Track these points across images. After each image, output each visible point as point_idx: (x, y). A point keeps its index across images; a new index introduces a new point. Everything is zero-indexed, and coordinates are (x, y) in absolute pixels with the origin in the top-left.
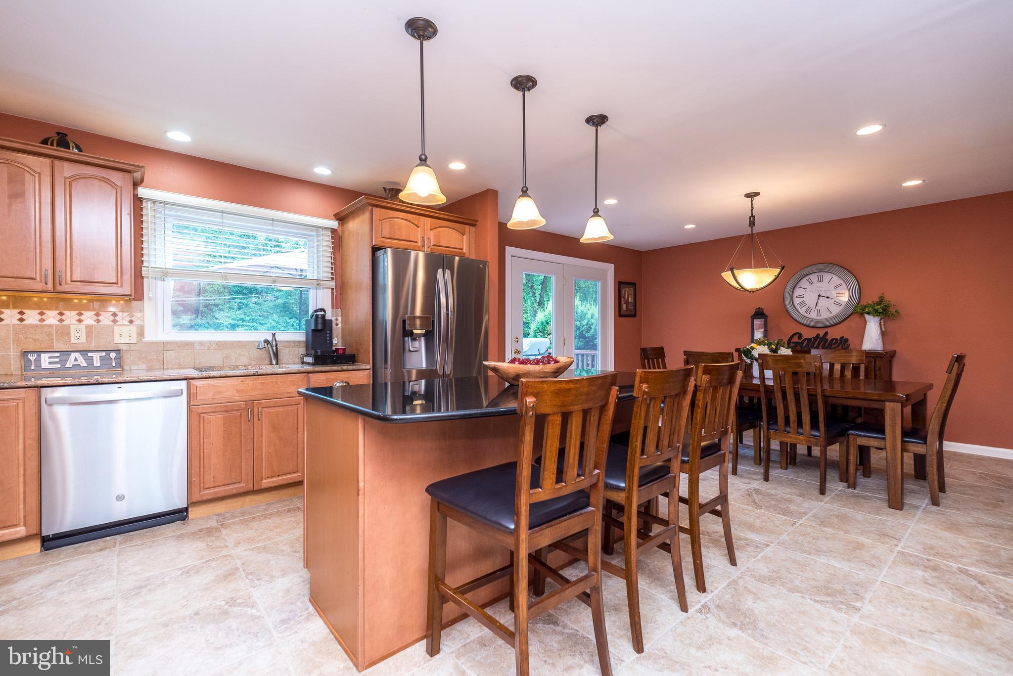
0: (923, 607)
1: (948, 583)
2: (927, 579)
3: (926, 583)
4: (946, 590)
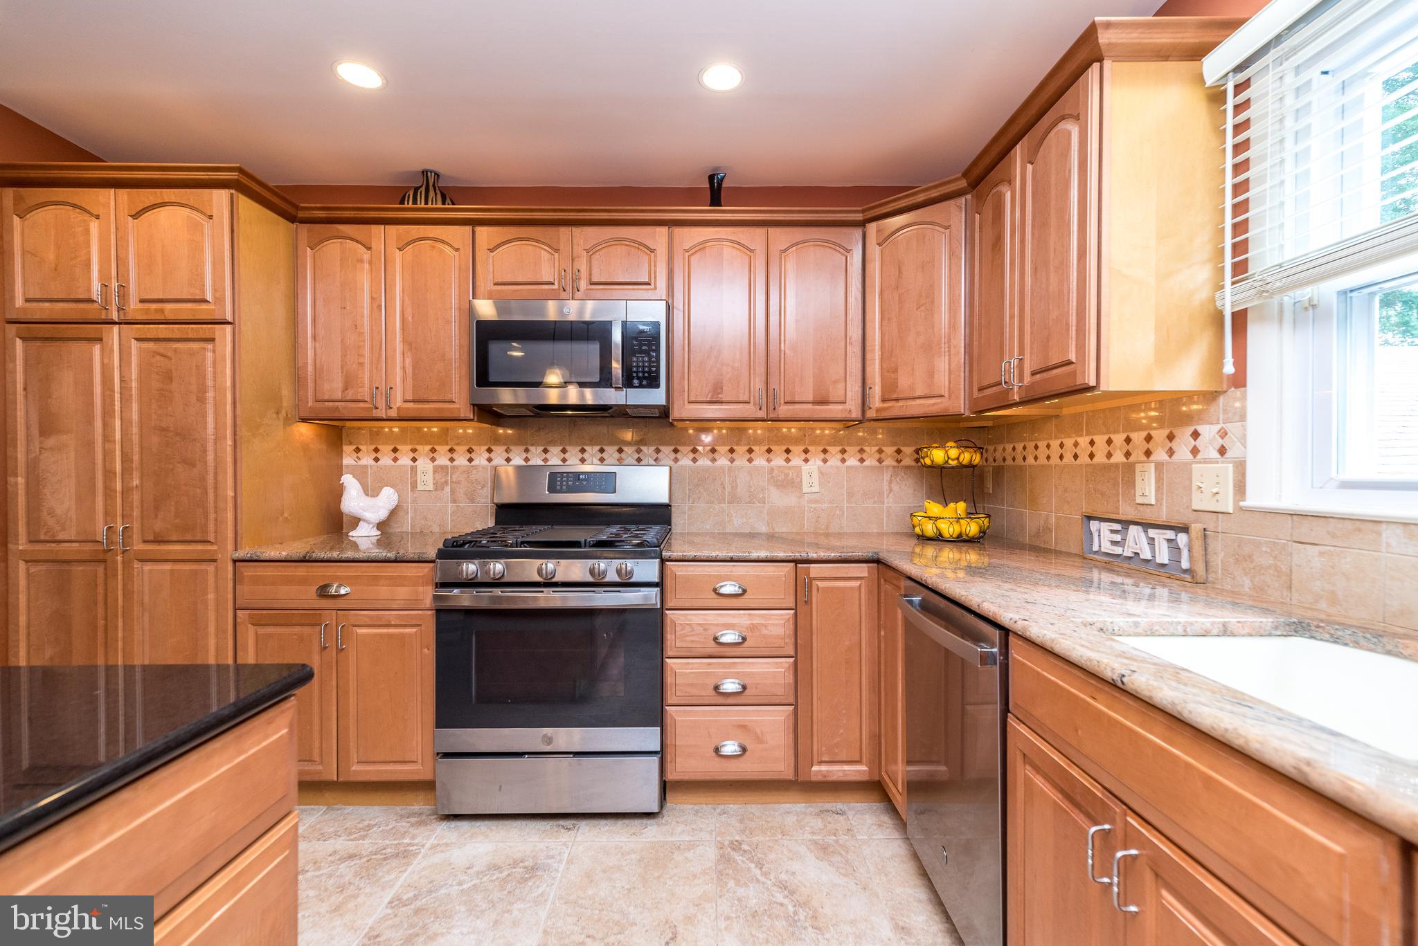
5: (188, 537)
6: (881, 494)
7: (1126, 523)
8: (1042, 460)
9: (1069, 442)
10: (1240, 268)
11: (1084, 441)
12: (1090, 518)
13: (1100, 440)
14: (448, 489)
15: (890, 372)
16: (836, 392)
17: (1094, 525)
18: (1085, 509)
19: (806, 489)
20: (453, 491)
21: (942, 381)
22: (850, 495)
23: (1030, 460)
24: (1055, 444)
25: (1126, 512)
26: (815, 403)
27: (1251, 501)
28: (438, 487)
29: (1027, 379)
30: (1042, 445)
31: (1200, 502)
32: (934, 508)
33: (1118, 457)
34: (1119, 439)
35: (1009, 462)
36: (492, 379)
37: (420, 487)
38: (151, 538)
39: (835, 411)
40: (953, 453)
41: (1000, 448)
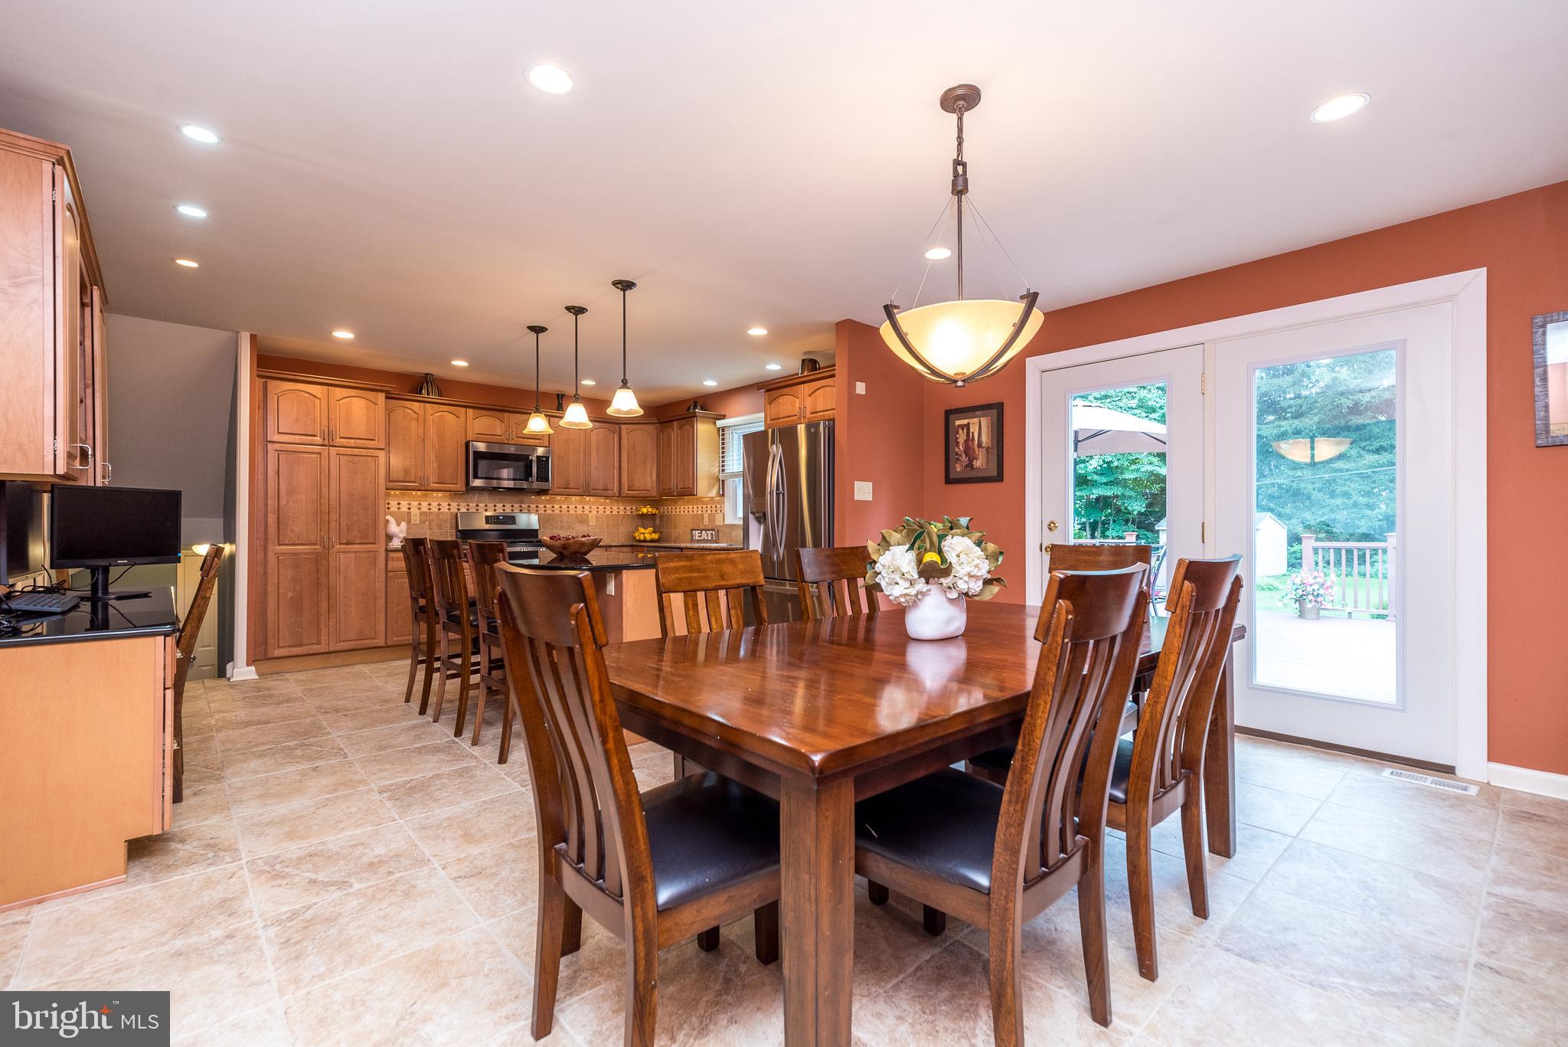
0: (342, 821)
1: (343, 858)
2: (365, 848)
3: (362, 844)
4: (339, 849)
5: (365, 541)
6: (619, 525)
7: (702, 530)
8: (678, 513)
9: (686, 507)
10: (723, 470)
11: (691, 507)
12: (692, 530)
13: (695, 507)
14: (427, 523)
15: (630, 480)
16: (610, 487)
17: (694, 532)
18: (691, 528)
19: (590, 524)
20: (430, 524)
21: (649, 486)
22: (607, 526)
23: (674, 513)
24: (682, 507)
25: (702, 527)
26: (603, 490)
27: (725, 523)
28: (422, 522)
29: (679, 489)
30: (678, 507)
31: (717, 523)
32: (642, 530)
33: (700, 512)
34: (700, 507)
35: (666, 513)
36: (479, 475)
37: (412, 522)
38: (345, 542)
39: (609, 493)
40: (650, 510)
41: (662, 508)
